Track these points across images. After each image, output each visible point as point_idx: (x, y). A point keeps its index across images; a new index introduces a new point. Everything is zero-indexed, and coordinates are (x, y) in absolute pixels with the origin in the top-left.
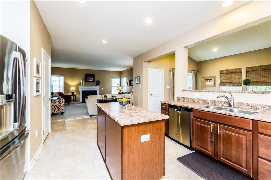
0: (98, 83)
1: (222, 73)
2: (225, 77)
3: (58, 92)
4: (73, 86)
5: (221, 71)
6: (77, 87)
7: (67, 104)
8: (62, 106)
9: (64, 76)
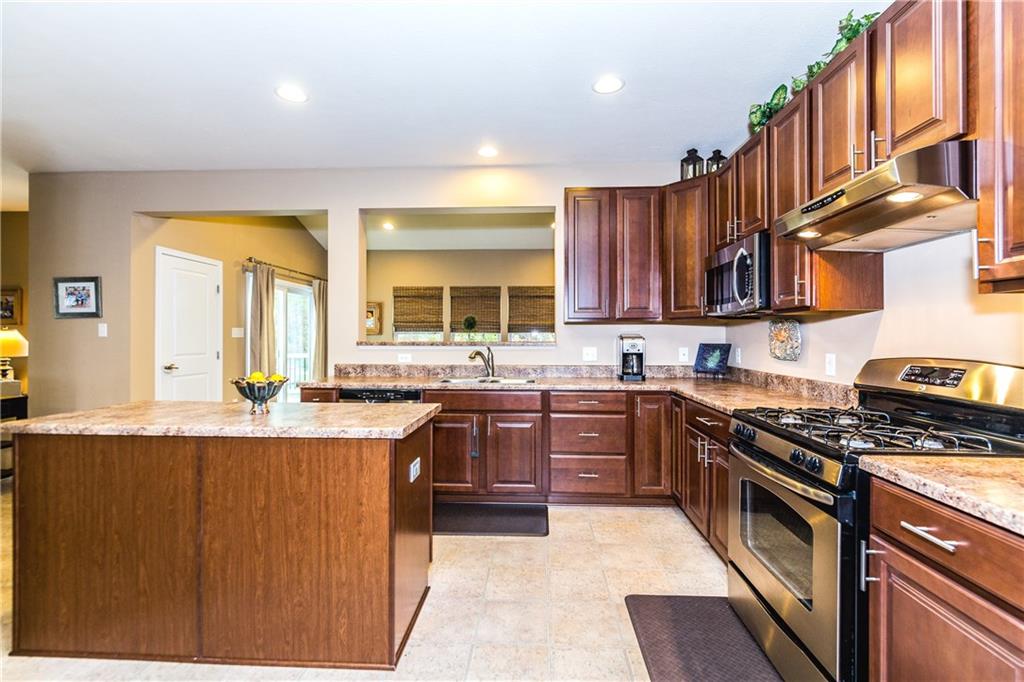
1: (400, 295)
2: (406, 306)
5: (395, 289)
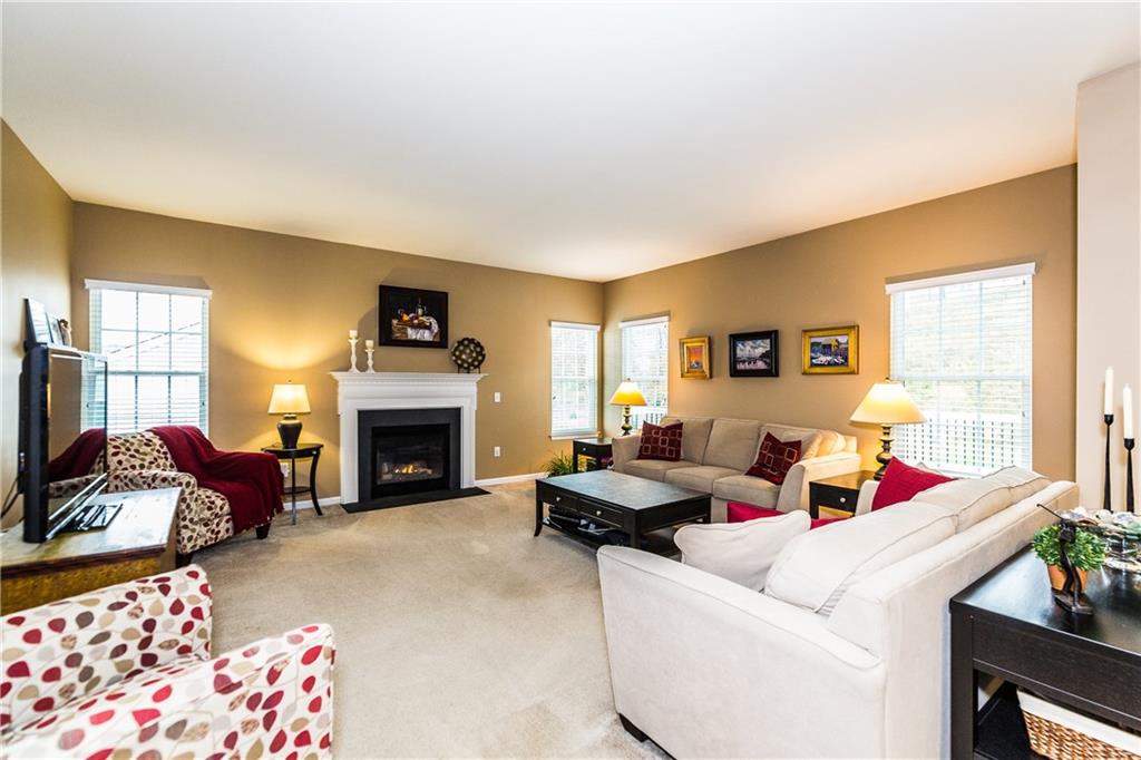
0: (469, 357)
3: (157, 432)
4: (290, 377)
6: (323, 382)
7: (252, 533)
8: (197, 613)
9: (209, 293)
